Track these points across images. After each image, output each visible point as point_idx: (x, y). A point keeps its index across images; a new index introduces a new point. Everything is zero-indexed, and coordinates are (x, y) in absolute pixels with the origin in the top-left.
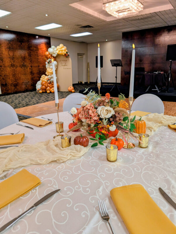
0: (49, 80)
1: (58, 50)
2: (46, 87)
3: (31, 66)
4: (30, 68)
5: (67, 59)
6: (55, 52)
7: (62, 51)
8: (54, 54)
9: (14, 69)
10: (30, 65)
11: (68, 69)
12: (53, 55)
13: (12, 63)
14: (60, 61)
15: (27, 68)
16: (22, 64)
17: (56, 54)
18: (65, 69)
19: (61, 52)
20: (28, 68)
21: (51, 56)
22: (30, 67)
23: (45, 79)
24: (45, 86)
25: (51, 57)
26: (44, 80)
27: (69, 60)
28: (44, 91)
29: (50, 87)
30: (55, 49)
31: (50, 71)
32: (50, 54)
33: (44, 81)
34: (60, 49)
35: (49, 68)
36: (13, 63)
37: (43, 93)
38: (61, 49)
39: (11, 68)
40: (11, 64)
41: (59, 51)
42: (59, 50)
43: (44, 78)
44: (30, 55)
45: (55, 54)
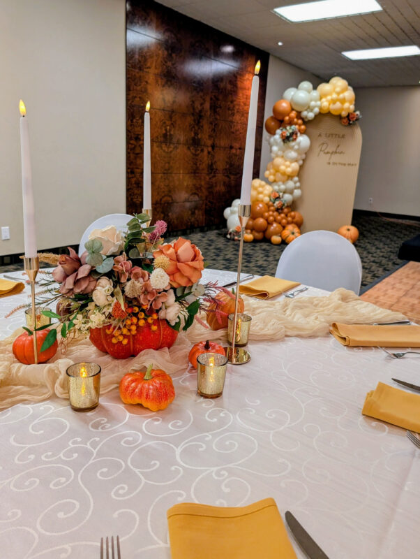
0: (278, 198)
1: (329, 98)
2: (269, 224)
3: (213, 146)
4: (209, 153)
5: (346, 131)
6: (313, 103)
7: (343, 101)
8: (310, 109)
9: (171, 149)
10: (209, 142)
11: (345, 165)
12: (305, 114)
13: (166, 130)
14: (320, 135)
15: (202, 151)
16: (193, 135)
17: (317, 110)
18: (334, 164)
19: (338, 105)
20: (206, 152)
21: (299, 115)
22: (210, 149)
23: (265, 195)
24: (267, 220)
25: (295, 120)
26: (261, 196)
27: (352, 135)
28: (259, 236)
29: (280, 223)
30: (315, 94)
31: (287, 167)
32: (293, 110)
33: (262, 201)
34: (338, 93)
35: (282, 157)
36: (170, 130)
37: (255, 241)
38: (341, 96)
39: (164, 146)
40: (164, 132)
41: (334, 101)
42: (334, 96)
43: (260, 189)
44: (214, 108)
45: (312, 110)
